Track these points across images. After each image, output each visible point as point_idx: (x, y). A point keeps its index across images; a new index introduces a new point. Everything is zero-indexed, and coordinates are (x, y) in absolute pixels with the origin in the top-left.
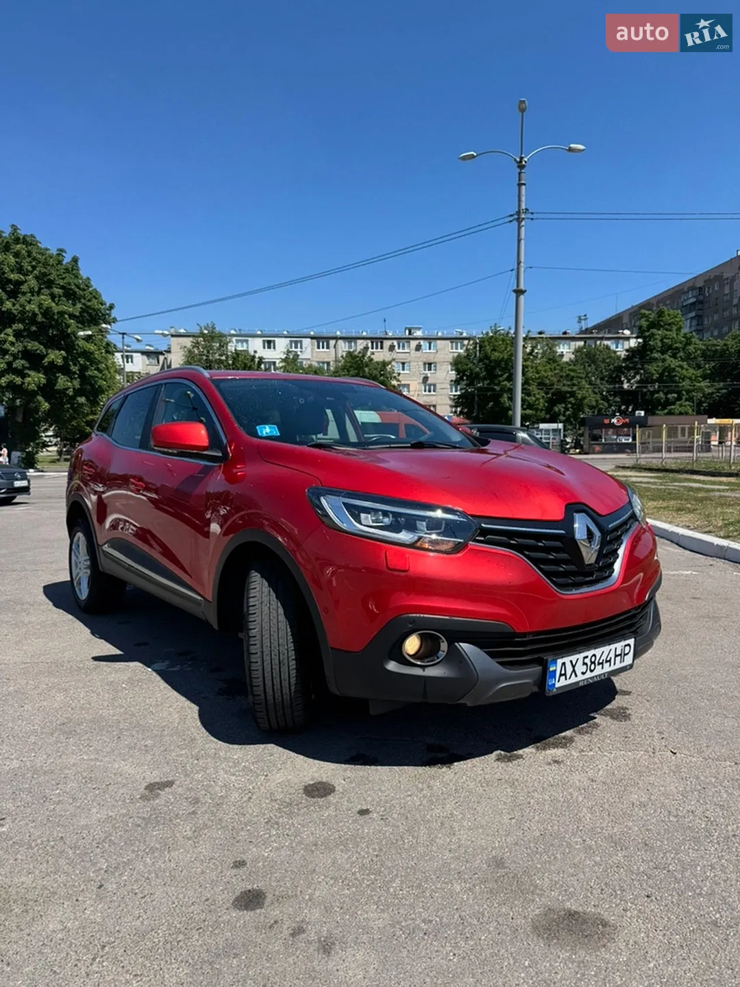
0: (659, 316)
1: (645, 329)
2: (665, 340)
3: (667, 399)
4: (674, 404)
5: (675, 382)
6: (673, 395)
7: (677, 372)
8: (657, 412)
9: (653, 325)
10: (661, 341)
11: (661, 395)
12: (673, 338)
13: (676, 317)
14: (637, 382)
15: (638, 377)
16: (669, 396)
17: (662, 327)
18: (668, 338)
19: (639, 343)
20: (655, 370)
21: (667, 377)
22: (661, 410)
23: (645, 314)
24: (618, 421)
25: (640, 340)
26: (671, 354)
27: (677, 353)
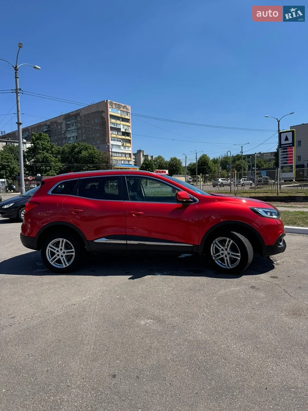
0: (40, 136)
1: (34, 140)
2: (43, 145)
3: (46, 169)
4: (49, 171)
5: (49, 163)
6: (48, 168)
7: (49, 158)
8: (43, 174)
9: (37, 139)
10: (41, 145)
11: (44, 167)
12: (46, 145)
13: (46, 137)
14: (33, 162)
15: (33, 160)
16: (47, 168)
17: (41, 140)
18: (44, 145)
19: (32, 146)
20: (40, 157)
21: (45, 161)
22: (44, 173)
23: (34, 134)
24: (30, 178)
25: (33, 145)
26: (46, 151)
27: (48, 151)
